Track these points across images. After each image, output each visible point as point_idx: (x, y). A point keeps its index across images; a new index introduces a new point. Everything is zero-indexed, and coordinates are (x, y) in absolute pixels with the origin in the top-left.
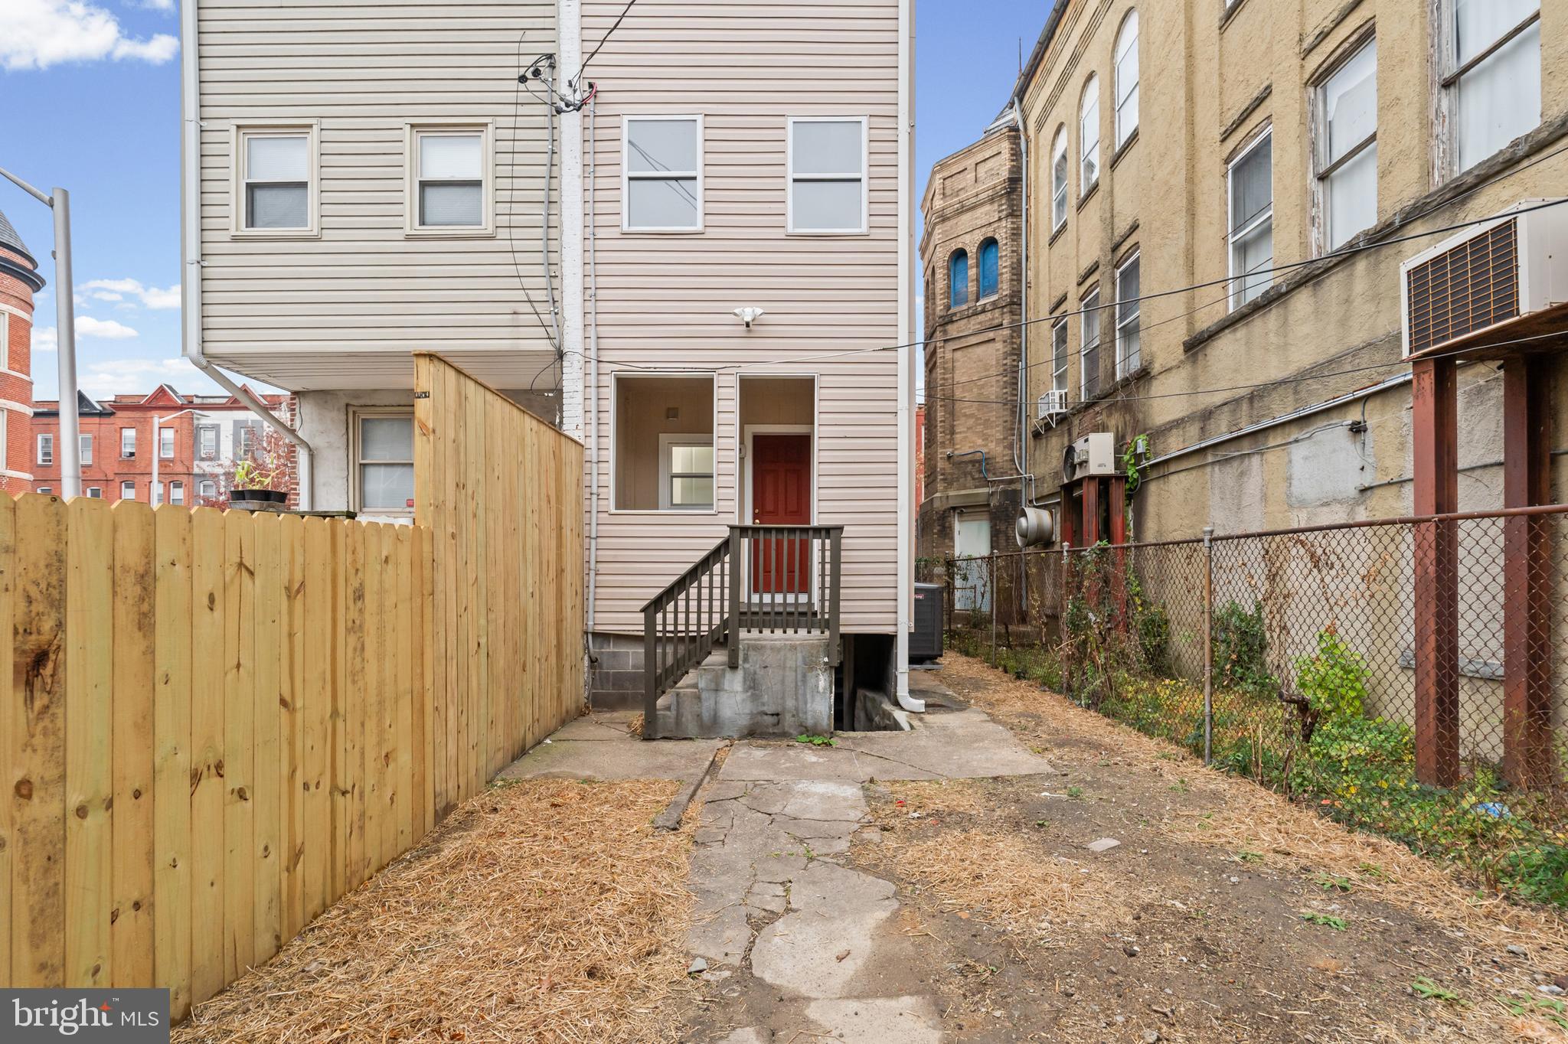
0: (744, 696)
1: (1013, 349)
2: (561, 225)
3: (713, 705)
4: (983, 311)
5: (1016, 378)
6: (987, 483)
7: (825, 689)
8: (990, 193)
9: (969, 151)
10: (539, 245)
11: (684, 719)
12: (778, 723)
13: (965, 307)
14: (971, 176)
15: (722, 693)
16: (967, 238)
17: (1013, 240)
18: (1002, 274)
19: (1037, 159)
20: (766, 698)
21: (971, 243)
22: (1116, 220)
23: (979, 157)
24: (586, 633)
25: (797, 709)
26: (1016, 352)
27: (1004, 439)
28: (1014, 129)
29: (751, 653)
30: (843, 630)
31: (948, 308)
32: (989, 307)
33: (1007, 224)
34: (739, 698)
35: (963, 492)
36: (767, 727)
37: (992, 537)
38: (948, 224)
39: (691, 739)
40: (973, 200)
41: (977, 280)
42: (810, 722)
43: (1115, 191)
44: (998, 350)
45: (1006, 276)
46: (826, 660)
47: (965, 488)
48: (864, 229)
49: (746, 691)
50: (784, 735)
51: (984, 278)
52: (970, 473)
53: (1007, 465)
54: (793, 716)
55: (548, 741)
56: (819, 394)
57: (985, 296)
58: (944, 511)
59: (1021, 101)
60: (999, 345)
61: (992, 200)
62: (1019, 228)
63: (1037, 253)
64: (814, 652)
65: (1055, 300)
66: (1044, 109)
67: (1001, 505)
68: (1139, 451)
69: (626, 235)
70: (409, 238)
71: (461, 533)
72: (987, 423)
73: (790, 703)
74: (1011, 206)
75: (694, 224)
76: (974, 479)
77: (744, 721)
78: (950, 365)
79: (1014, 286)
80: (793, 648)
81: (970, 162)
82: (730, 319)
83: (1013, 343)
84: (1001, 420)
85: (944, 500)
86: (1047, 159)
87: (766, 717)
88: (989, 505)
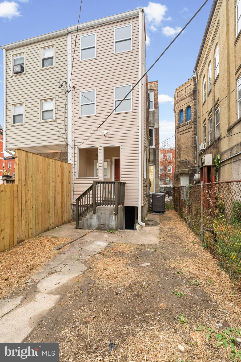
0: (97, 220)
1: (195, 133)
2: (68, 117)
3: (90, 222)
4: (187, 124)
5: (196, 141)
6: (188, 168)
7: (114, 219)
8: (189, 95)
9: (183, 85)
10: (63, 122)
11: (84, 225)
12: (104, 227)
13: (183, 124)
14: (184, 91)
15: (92, 219)
16: (183, 107)
17: (194, 106)
18: (192, 115)
19: (200, 84)
20: (101, 221)
21: (184, 108)
22: (215, 98)
23: (186, 86)
24: (71, 204)
25: (108, 224)
26: (195, 134)
27: (193, 156)
28: (195, 78)
29: (98, 210)
30: (125, 205)
31: (179, 124)
32: (188, 123)
33: (193, 102)
34: (96, 220)
35: (182, 170)
36: (102, 227)
37: (189, 181)
38: (179, 104)
39: (85, 229)
40: (185, 97)
41: (186, 117)
42: (111, 227)
43: (215, 91)
44: (191, 134)
45: (193, 115)
46: (115, 213)
47: (183, 169)
48: (131, 110)
49: (97, 219)
50: (105, 230)
51: (188, 116)
52: (184, 165)
53: (193, 163)
54: (107, 225)
55: (57, 228)
56: (121, 150)
57: (188, 120)
58: (178, 175)
59: (196, 71)
60: (191, 133)
61: (189, 96)
62: (196, 103)
63: (200, 108)
64: (112, 211)
65: (204, 120)
66: (201, 72)
67: (191, 173)
68: (218, 159)
69: (80, 118)
70: (40, 123)
71: (27, 184)
72: (188, 152)
73: (107, 222)
74: (194, 97)
75: (94, 114)
76: (185, 166)
77: (97, 226)
78: (179, 138)
79: (195, 117)
80: (107, 209)
81: (184, 88)
82: (101, 134)
83: (195, 132)
84: (192, 151)
85: (178, 172)
86: (202, 84)
87: (101, 225)
88: (188, 173)
